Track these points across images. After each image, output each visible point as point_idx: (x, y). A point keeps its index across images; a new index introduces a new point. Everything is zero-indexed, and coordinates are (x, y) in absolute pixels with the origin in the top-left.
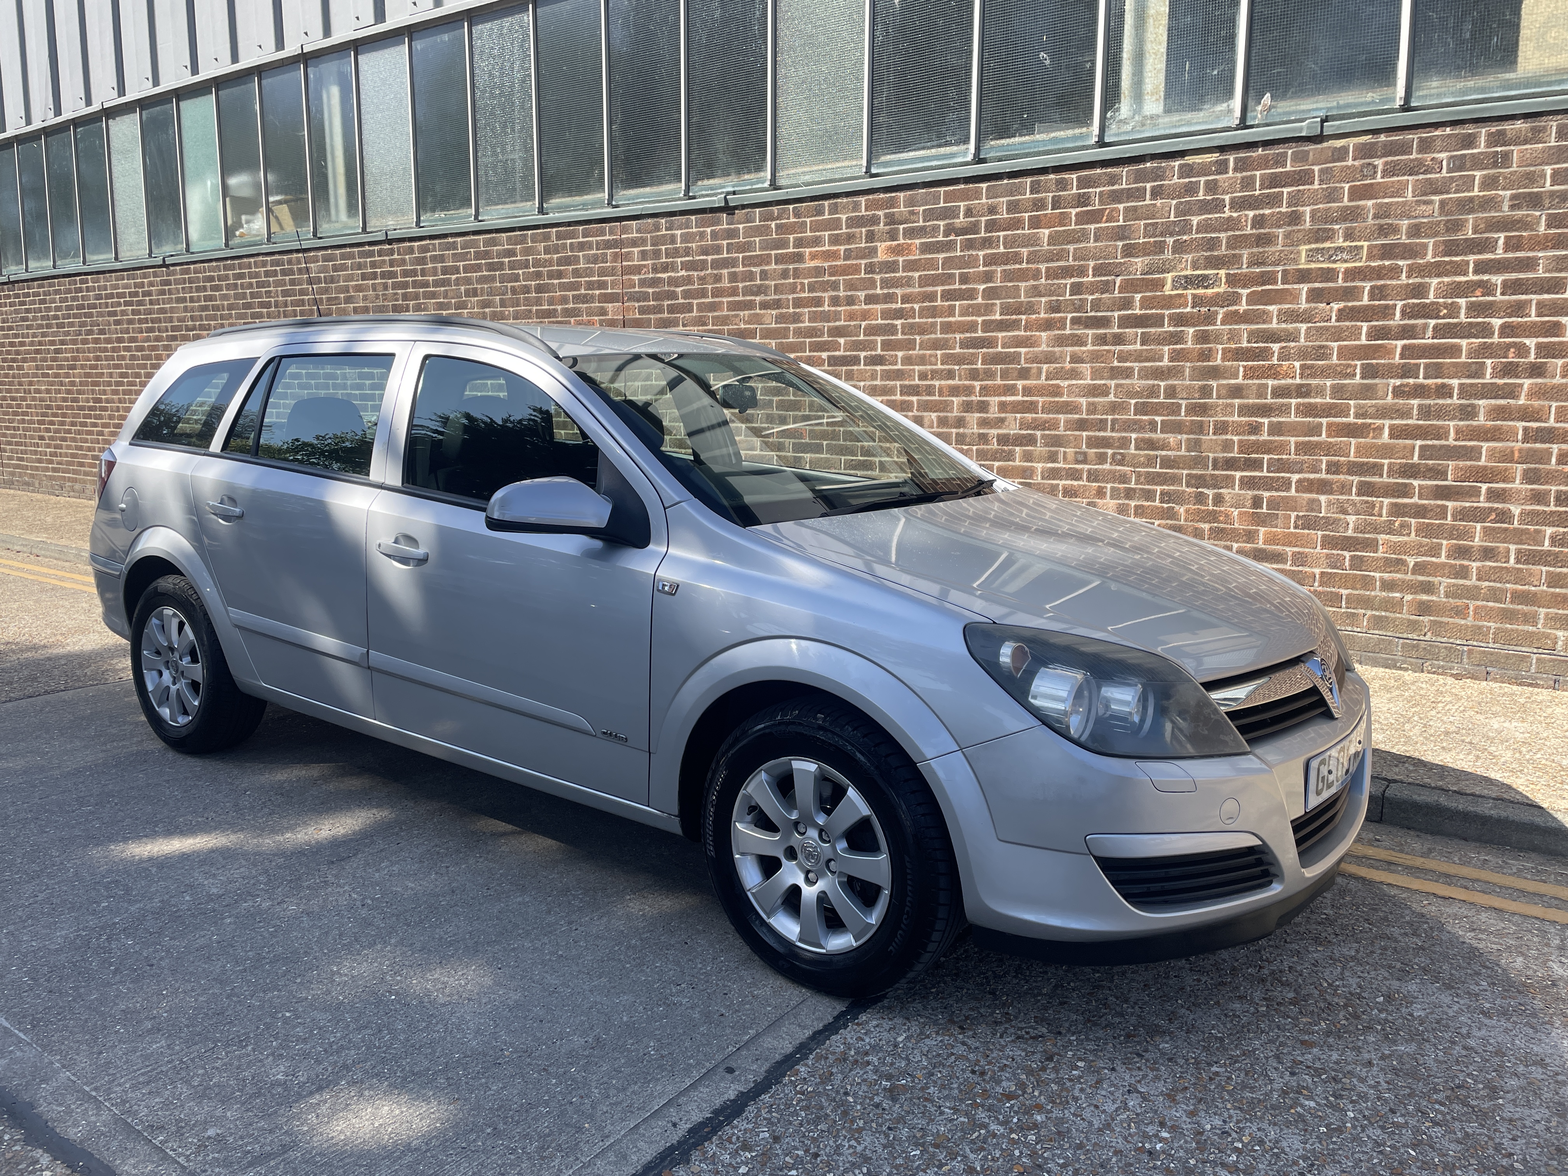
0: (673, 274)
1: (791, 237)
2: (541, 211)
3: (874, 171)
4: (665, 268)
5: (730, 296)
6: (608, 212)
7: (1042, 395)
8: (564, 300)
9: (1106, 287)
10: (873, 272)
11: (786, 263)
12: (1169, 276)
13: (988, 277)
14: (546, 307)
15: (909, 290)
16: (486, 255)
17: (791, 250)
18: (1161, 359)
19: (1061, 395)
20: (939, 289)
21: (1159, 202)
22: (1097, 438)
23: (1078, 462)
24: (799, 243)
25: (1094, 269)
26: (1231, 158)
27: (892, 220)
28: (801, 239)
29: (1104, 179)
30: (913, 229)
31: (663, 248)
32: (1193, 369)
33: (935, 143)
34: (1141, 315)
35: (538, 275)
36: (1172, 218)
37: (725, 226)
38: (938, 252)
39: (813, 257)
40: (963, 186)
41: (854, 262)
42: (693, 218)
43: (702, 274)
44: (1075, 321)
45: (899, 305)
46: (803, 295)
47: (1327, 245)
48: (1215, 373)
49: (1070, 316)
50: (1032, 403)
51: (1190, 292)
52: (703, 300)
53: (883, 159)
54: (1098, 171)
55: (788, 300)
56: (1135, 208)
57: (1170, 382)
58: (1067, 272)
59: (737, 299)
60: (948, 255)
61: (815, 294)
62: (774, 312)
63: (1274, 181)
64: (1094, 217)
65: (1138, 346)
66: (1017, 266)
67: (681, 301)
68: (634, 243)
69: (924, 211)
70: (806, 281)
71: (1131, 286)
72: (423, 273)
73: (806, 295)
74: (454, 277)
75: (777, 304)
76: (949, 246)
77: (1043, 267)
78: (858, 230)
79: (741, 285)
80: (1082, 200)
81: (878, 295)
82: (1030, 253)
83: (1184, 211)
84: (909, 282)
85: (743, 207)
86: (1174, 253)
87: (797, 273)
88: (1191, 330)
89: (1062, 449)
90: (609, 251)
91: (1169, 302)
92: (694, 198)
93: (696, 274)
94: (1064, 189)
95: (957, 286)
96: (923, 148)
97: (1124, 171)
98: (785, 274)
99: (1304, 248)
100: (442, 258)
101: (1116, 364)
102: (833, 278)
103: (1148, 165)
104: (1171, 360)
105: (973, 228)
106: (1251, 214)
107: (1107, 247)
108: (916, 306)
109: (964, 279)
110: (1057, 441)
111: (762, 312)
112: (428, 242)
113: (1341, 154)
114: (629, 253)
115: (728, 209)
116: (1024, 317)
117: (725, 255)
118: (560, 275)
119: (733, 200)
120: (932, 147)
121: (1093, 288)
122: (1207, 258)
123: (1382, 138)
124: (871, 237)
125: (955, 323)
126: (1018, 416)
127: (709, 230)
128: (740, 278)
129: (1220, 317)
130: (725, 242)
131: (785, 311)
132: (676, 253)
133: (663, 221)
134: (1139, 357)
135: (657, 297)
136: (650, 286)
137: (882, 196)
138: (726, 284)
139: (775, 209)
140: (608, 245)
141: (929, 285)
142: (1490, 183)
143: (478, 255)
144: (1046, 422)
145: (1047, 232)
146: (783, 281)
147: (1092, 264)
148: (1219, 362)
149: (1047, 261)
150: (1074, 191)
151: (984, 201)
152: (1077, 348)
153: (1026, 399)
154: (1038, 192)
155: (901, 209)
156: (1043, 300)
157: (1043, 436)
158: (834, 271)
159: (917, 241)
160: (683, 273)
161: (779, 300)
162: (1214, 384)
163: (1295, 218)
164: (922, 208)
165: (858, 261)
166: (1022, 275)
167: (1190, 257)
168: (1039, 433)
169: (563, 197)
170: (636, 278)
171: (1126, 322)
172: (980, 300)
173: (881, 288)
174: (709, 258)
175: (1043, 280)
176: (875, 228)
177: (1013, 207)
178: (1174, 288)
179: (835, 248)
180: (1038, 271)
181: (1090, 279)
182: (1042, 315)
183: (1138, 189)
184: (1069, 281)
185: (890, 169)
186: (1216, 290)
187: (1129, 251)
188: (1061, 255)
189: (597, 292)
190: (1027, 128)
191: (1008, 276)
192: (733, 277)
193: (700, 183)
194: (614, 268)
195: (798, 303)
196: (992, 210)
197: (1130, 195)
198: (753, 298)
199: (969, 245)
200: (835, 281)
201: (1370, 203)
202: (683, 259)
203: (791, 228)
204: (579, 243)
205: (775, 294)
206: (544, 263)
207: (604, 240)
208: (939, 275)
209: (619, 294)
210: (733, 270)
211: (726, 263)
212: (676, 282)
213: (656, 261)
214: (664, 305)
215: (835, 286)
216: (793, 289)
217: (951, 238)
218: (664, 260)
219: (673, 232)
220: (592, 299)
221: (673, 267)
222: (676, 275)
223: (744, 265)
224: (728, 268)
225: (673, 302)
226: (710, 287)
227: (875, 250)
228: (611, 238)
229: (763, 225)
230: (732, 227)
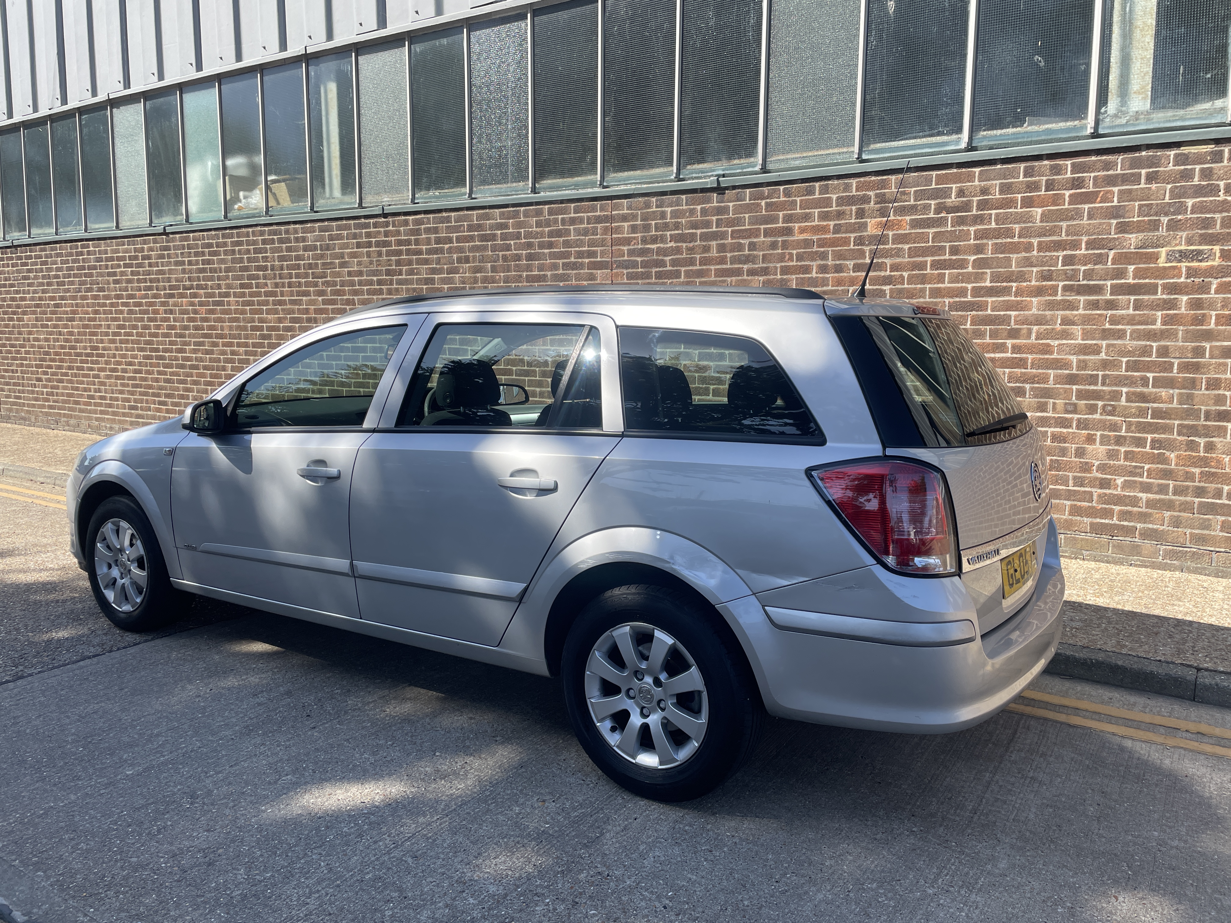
0: (662, 245)
1: (781, 214)
2: (534, 191)
3: (864, 157)
4: (654, 240)
5: (718, 264)
6: (597, 191)
7: (1031, 353)
8: (555, 267)
9: (1100, 259)
10: (862, 244)
11: (775, 236)
12: (1163, 251)
13: (979, 249)
14: (536, 273)
15: (898, 260)
16: (479, 227)
17: (780, 225)
18: (1154, 322)
19: (1052, 353)
20: (929, 259)
21: (1154, 186)
22: (1088, 391)
23: (1067, 412)
24: (789, 219)
25: (1087, 243)
27: (882, 199)
28: (791, 215)
29: (1098, 165)
30: (904, 207)
31: (653, 223)
32: (1187, 332)
33: (928, 133)
34: (1134, 285)
35: (530, 245)
36: (1167, 200)
37: (715, 204)
38: (929, 227)
39: (802, 230)
40: (955, 170)
41: (844, 235)
42: (684, 197)
43: (691, 245)
44: (1066, 289)
45: (888, 273)
46: (791, 264)
48: (1208, 335)
49: (1061, 284)
50: (1021, 359)
51: (1184, 265)
52: (691, 268)
53: (872, 146)
54: (1093, 158)
55: (776, 268)
56: (1130, 191)
57: (1162, 343)
58: (1059, 246)
59: (724, 266)
60: (939, 230)
61: (803, 263)
62: (761, 278)
64: (1089, 198)
65: (1131, 311)
66: (1009, 240)
67: (669, 268)
68: (624, 218)
69: (915, 192)
70: (795, 252)
71: (1125, 258)
72: (417, 242)
73: (794, 263)
74: (447, 246)
75: (765, 271)
76: (939, 222)
77: (1035, 241)
78: (848, 208)
79: (729, 255)
80: (1077, 183)
82: (1022, 229)
83: (1179, 194)
84: (898, 253)
85: (734, 187)
86: (1168, 230)
87: (785, 245)
88: (1185, 298)
89: (1051, 401)
90: (599, 226)
91: (1163, 273)
92: (683, 180)
93: (684, 245)
94: (1058, 174)
95: (947, 257)
96: (915, 138)
97: (1120, 159)
98: (774, 245)
100: (436, 230)
101: (1107, 326)
102: (822, 249)
103: (1144, 153)
104: (1164, 323)
105: (966, 207)
107: (1100, 224)
108: (905, 274)
109: (955, 251)
110: (1047, 393)
111: (750, 278)
112: (423, 216)
114: (619, 227)
115: (720, 190)
116: (1014, 284)
117: (714, 229)
118: (550, 245)
119: (725, 182)
120: (925, 136)
121: (1085, 260)
122: (1201, 235)
124: (861, 214)
125: (944, 289)
126: (1007, 370)
127: (699, 207)
128: (728, 249)
129: (1214, 287)
130: (714, 218)
131: (772, 277)
132: (666, 227)
133: (654, 199)
134: (1131, 321)
135: (645, 264)
136: (639, 255)
137: (873, 178)
138: (714, 253)
139: (766, 190)
140: (598, 220)
141: (919, 256)
143: (471, 228)
144: (1035, 376)
145: (1040, 210)
146: (771, 252)
147: (1085, 239)
148: (1212, 325)
149: (1040, 236)
150: (1069, 175)
151: (977, 183)
152: (1068, 312)
153: (1015, 355)
154: (1031, 176)
155: (893, 190)
156: (1035, 269)
157: (1032, 389)
158: (822, 243)
159: (908, 218)
160: (672, 244)
161: (767, 268)
162: (1207, 345)
164: (913, 190)
165: (848, 235)
166: (1014, 248)
167: (1184, 234)
168: (1028, 386)
169: (555, 178)
170: (625, 248)
171: (1117, 290)
172: (970, 269)
173: (871, 258)
174: (699, 232)
175: (1035, 253)
176: (866, 206)
177: (1006, 189)
178: (1168, 260)
179: (825, 223)
180: (1030, 244)
181: (1083, 251)
182: (1033, 283)
183: (1133, 175)
184: (1061, 254)
185: (882, 156)
186: (1210, 263)
187: (1123, 228)
188: (1052, 231)
189: (587, 260)
190: (1018, 121)
191: (998, 249)
192: (722, 248)
193: (689, 167)
194: (603, 240)
195: (786, 270)
196: (984, 191)
197: (1124, 179)
198: (741, 266)
199: (961, 221)
200: (824, 252)
202: (673, 232)
203: (781, 206)
204: (570, 218)
205: (763, 262)
206: (536, 235)
207: (595, 216)
208: (929, 247)
209: (608, 262)
210: (722, 242)
211: (715, 236)
212: (665, 252)
213: (646, 234)
214: (652, 272)
215: (824, 256)
216: (782, 258)
217: (942, 215)
218: (654, 233)
219: (663, 209)
220: (581, 266)
221: (663, 239)
222: (666, 246)
223: (733, 238)
224: (716, 240)
225: (661, 269)
226: (698, 256)
227: (865, 225)
228: (602, 214)
229: (753, 204)
230: (722, 204)
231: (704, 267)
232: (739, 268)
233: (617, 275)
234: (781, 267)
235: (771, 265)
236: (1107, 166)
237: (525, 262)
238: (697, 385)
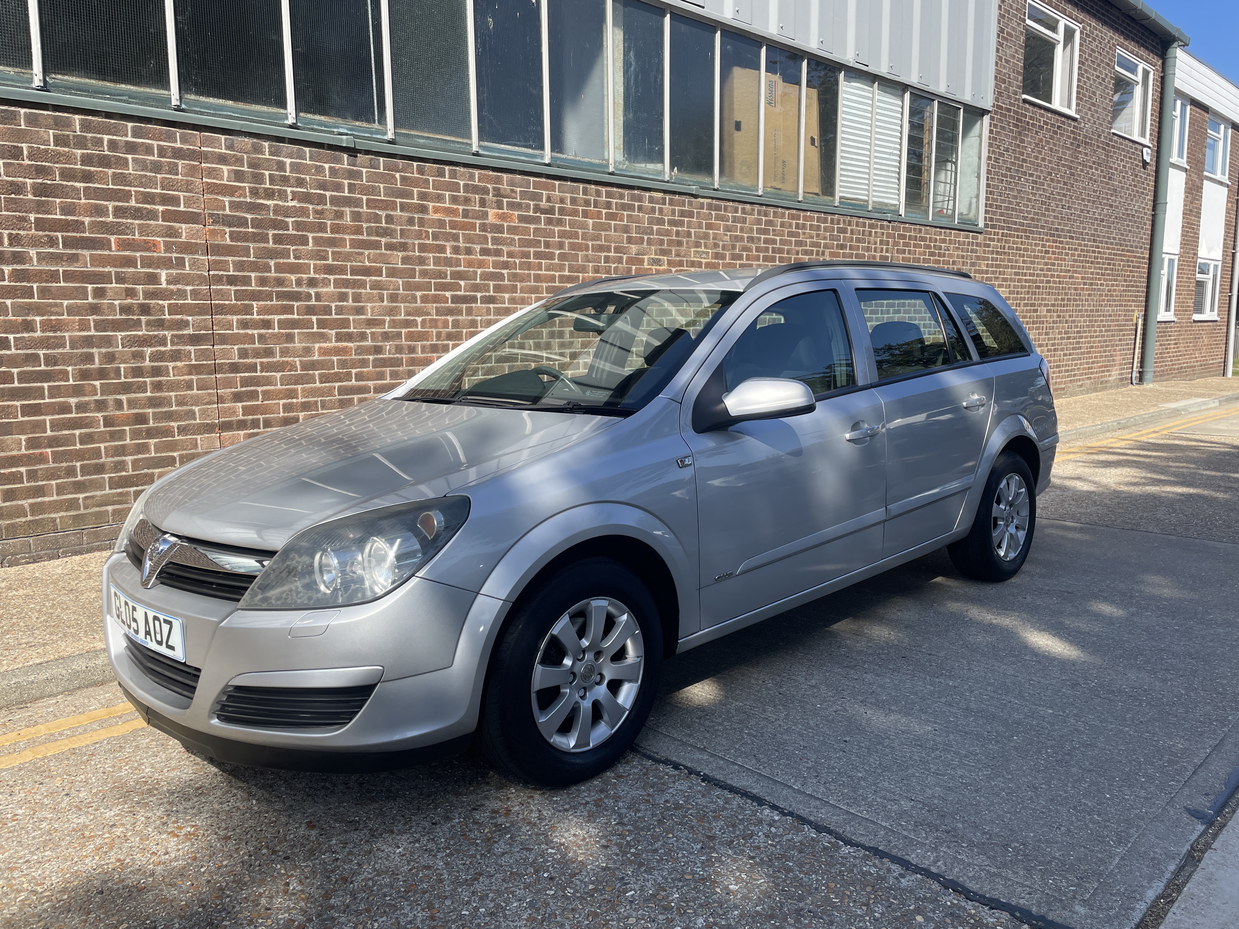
0: (280, 203)
1: (415, 190)
2: (49, 87)
3: (481, 152)
4: (269, 195)
5: (354, 234)
8: (100, 211)
9: (621, 260)
10: (486, 231)
11: (411, 212)
12: (646, 257)
13: (561, 246)
15: (512, 248)
17: (415, 201)
20: (532, 250)
21: (641, 214)
24: (423, 196)
25: (615, 249)
26: (667, 197)
27: (498, 193)
28: (425, 193)
29: (617, 195)
30: (514, 203)
31: (267, 173)
35: (41, 171)
36: (646, 225)
37: (346, 166)
38: (530, 223)
39: (436, 210)
40: (544, 180)
41: (471, 221)
42: (307, 150)
43: (319, 207)
45: (505, 259)
46: (427, 242)
47: (699, 249)
51: (654, 267)
52: (320, 235)
53: (486, 144)
54: (615, 189)
55: (414, 244)
56: (631, 216)
58: (602, 248)
59: (360, 237)
60: (536, 226)
61: (438, 242)
62: (400, 254)
63: (682, 214)
64: (611, 216)
66: (576, 241)
67: (291, 232)
68: (223, 159)
69: (520, 191)
70: (430, 231)
71: (631, 261)
73: (431, 242)
75: (403, 247)
76: (537, 220)
77: (590, 243)
78: (473, 196)
79: (365, 225)
80: (608, 205)
81: (489, 249)
82: (583, 234)
83: (651, 221)
84: (512, 242)
85: (367, 152)
86: (647, 244)
87: (421, 223)
90: (180, 162)
91: (646, 272)
93: (311, 207)
94: (599, 196)
95: (542, 249)
96: (515, 145)
97: (626, 192)
98: (411, 221)
99: (692, 250)
102: (454, 231)
103: (635, 192)
105: (551, 211)
106: (675, 229)
107: (619, 236)
108: (517, 261)
109: (547, 245)
111: (388, 252)
113: (702, 206)
114: (214, 169)
115: (352, 152)
116: (581, 275)
117: (346, 194)
118: (87, 177)
119: (356, 144)
120: (522, 146)
121: (614, 260)
122: (660, 249)
123: (714, 201)
124: (483, 203)
127: (327, 166)
128: (363, 218)
130: (346, 182)
131: (411, 253)
132: (285, 181)
133: (266, 144)
135: (257, 224)
136: (248, 211)
137: (491, 173)
138: (348, 221)
139: (400, 163)
140: (178, 154)
141: (525, 247)
142: (742, 230)
145: (591, 221)
146: (409, 227)
147: (613, 245)
149: (592, 240)
150: (604, 198)
151: (557, 193)
154: (586, 195)
155: (505, 187)
156: (591, 264)
158: (454, 225)
159: (516, 213)
160: (294, 203)
161: (405, 244)
163: (689, 234)
164: (518, 189)
165: (474, 221)
166: (579, 247)
167: (653, 248)
170: (226, 199)
172: (556, 261)
173: (492, 244)
174: (328, 194)
175: (590, 252)
176: (486, 197)
177: (574, 201)
178: (649, 265)
179: (455, 207)
180: (588, 245)
181: (613, 254)
182: (590, 274)
183: (632, 205)
184: (603, 254)
186: (663, 267)
187: (629, 240)
188: (598, 238)
189: (161, 208)
191: (571, 246)
192: (357, 216)
194: (189, 183)
195: (423, 248)
196: (562, 201)
197: (629, 207)
198: (378, 239)
199: (549, 222)
200: (455, 234)
201: (711, 232)
202: (295, 189)
203: (415, 183)
204: (127, 142)
205: (401, 237)
206: (56, 157)
207: (173, 148)
208: (531, 240)
209: (199, 214)
210: (356, 209)
211: (348, 202)
212: (287, 212)
213: (257, 186)
214: (268, 234)
215: (456, 238)
216: (419, 235)
217: (538, 214)
218: (268, 186)
219: (281, 159)
220: (153, 215)
221: (282, 195)
222: (286, 204)
223: (368, 207)
224: (350, 206)
225: (280, 232)
226: (329, 222)
227: (486, 213)
228: (185, 147)
229: (388, 174)
230: (355, 168)
231: (337, 236)
232: (377, 241)
233: (213, 233)
234: (419, 244)
235: (410, 241)
236: (622, 197)
237: (30, 196)
238: (336, 370)
